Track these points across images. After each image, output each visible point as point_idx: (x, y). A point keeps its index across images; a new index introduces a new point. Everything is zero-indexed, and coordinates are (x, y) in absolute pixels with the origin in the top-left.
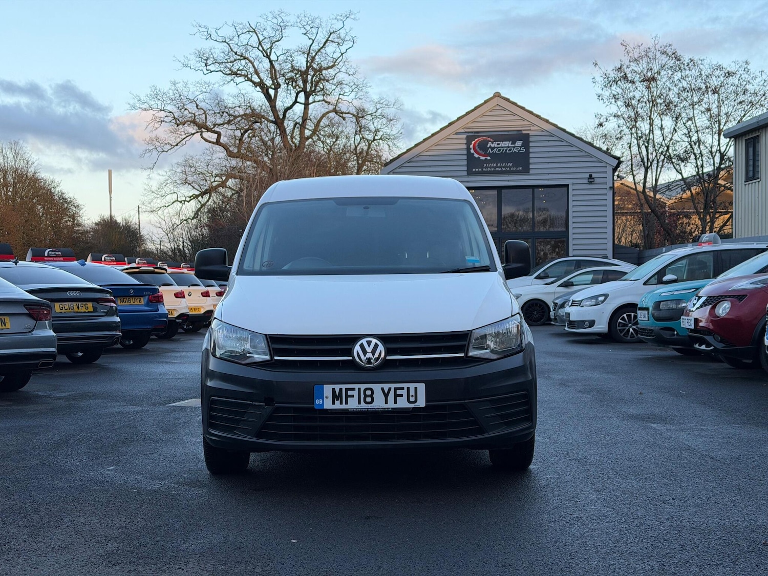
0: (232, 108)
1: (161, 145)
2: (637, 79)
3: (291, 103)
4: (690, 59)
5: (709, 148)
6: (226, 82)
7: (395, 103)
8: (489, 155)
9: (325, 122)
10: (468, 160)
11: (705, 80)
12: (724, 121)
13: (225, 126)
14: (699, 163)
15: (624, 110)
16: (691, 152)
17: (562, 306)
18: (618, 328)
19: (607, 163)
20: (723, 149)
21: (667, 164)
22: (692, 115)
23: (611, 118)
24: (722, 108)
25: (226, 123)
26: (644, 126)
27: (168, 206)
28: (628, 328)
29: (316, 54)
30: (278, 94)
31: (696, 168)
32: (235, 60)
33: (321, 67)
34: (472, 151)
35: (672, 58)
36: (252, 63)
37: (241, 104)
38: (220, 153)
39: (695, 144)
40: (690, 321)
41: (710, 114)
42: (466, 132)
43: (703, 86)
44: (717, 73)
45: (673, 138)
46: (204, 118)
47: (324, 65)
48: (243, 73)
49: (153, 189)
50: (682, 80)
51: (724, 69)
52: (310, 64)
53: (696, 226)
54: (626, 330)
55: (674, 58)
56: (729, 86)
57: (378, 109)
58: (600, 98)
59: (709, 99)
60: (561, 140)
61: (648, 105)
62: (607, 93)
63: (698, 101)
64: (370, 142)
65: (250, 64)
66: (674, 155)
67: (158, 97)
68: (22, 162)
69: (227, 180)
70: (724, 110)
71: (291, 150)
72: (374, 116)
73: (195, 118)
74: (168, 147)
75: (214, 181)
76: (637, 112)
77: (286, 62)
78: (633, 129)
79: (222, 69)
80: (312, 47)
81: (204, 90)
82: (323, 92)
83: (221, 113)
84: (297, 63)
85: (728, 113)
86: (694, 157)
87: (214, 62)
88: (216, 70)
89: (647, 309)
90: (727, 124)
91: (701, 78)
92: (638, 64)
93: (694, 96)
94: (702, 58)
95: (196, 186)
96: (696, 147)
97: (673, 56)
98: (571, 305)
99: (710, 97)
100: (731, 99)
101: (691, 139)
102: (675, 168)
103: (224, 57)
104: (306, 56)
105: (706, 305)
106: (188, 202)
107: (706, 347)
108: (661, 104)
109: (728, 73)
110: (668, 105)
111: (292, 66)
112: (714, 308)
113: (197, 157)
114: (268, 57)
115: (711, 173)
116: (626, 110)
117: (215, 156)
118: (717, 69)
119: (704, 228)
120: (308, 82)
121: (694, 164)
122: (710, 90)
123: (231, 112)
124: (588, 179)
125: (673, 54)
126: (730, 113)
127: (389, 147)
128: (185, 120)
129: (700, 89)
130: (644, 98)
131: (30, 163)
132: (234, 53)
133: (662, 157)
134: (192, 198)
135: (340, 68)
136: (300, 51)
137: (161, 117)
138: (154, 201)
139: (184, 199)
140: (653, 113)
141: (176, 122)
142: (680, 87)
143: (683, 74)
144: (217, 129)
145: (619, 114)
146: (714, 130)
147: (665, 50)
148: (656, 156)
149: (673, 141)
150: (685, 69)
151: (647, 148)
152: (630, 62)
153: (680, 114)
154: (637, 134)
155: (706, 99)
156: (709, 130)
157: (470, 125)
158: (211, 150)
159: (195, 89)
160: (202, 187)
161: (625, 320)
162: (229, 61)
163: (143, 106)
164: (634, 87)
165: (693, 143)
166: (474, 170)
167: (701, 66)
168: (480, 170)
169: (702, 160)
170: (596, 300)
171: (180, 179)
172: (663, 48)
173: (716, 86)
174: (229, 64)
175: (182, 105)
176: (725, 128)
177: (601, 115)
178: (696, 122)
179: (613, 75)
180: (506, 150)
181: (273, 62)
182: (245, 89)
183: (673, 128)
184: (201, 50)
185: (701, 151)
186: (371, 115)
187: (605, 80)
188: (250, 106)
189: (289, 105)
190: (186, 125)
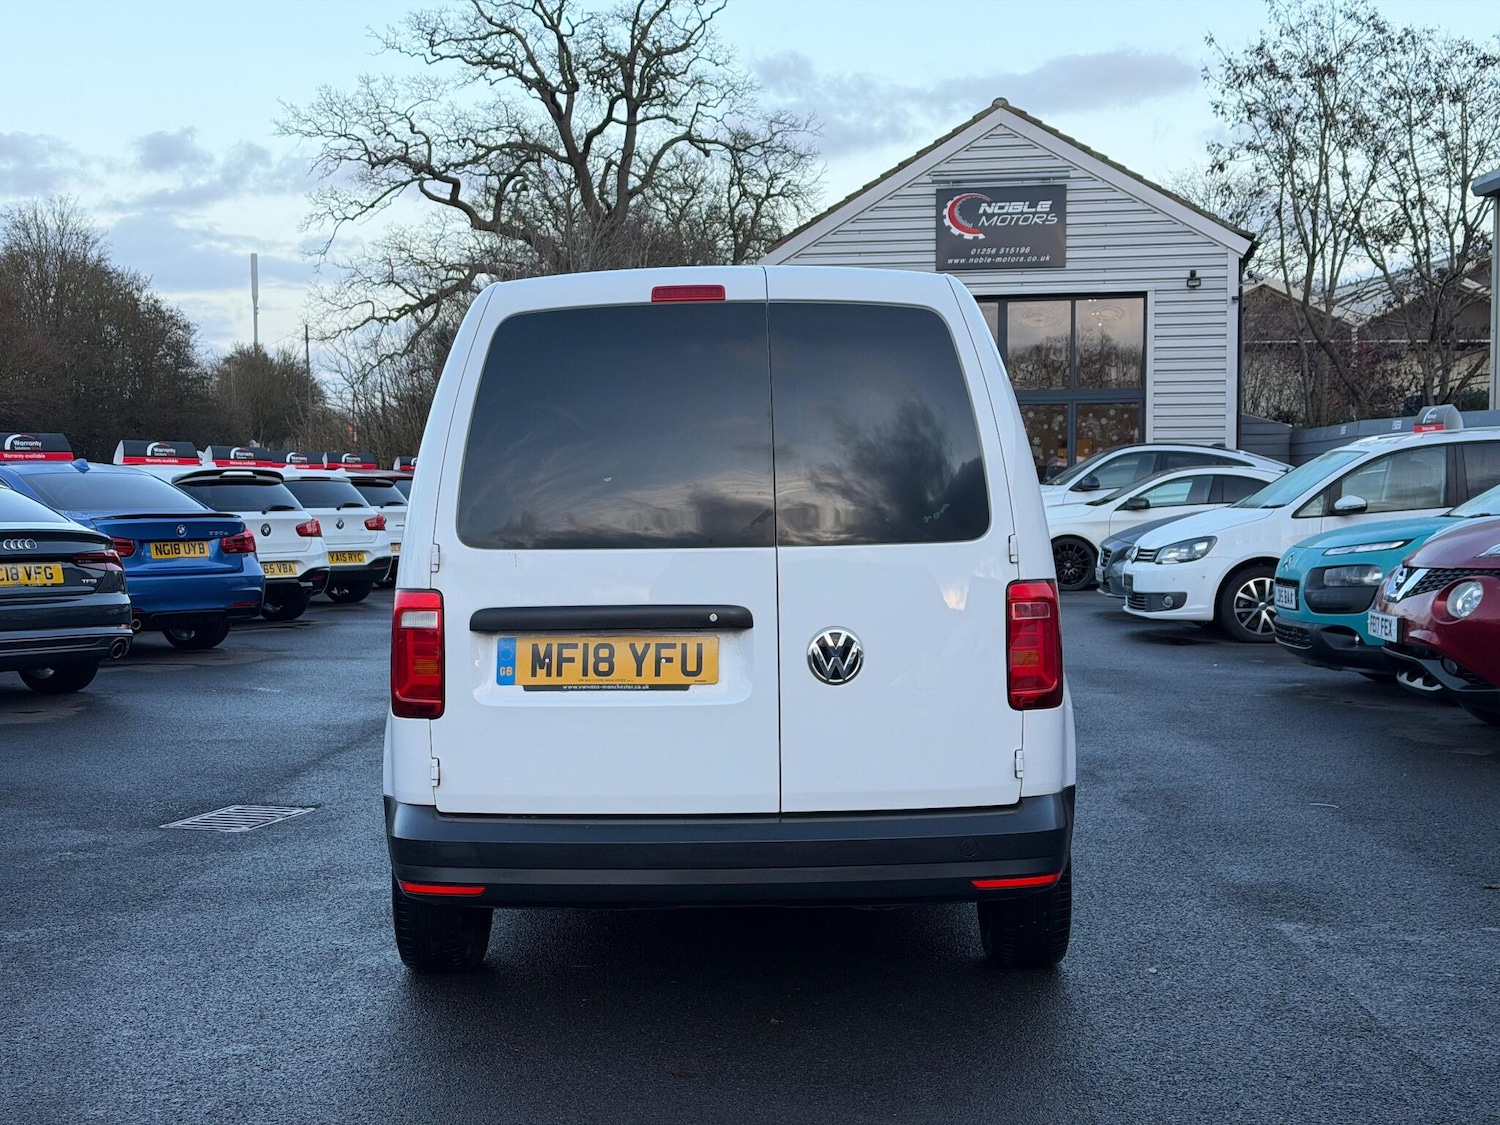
0: (482, 132)
1: (342, 205)
2: (1295, 71)
3: (601, 122)
4: (1405, 29)
5: (1442, 214)
6: (470, 80)
7: (809, 122)
8: (982, 229)
9: (668, 159)
10: (937, 240)
11: (1436, 74)
12: (1475, 158)
13: (468, 167)
14: (1422, 245)
15: (1268, 136)
16: (1406, 223)
17: (1121, 556)
18: (1236, 611)
19: (1228, 247)
20: (1470, 219)
21: (1354, 246)
22: (1407, 146)
23: (1241, 152)
24: (1471, 132)
25: (470, 162)
26: (1308, 169)
27: (355, 329)
28: (1257, 610)
29: (651, 23)
30: (575, 104)
31: (1415, 258)
32: (490, 34)
33: (661, 48)
34: (947, 222)
35: (1369, 26)
36: (523, 41)
37: (500, 123)
38: (460, 221)
39: (1414, 207)
40: (1387, 624)
41: (1446, 144)
42: (934, 182)
43: (1432, 86)
44: (1461, 58)
45: (1369, 192)
46: (426, 152)
47: (666, 43)
48: (504, 60)
49: (325, 295)
50: (1387, 73)
51: (1475, 51)
52: (639, 42)
53: (1411, 377)
54: (1251, 617)
55: (1372, 28)
56: (1485, 85)
57: (775, 134)
58: (1220, 110)
59: (1443, 113)
60: (1133, 199)
61: (1318, 126)
62: (1232, 100)
63: (1421, 117)
64: (760, 200)
65: (518, 43)
66: (1370, 229)
67: (335, 109)
68: (75, 239)
69: (471, 277)
70: (1475, 135)
71: (598, 216)
72: (767, 149)
73: (407, 150)
74: (356, 209)
75: (447, 279)
76: (1294, 140)
77: (592, 38)
78: (1286, 176)
79: (464, 52)
80: (642, 9)
81: (426, 95)
82: (663, 98)
83: (461, 142)
84: (613, 40)
85: (1482, 142)
86: (1411, 234)
87: (447, 38)
88: (452, 55)
89: (1294, 584)
90: (1481, 165)
91: (1427, 70)
92: (1298, 40)
93: (1413, 106)
94: (1429, 28)
95: (411, 289)
96: (1415, 213)
97: (1370, 23)
98: (1137, 560)
99: (1447, 109)
100: (1489, 112)
101: (1405, 196)
102: (1370, 256)
103: (468, 28)
104: (630, 25)
105: (1425, 590)
106: (396, 320)
107: (1424, 684)
108: (1344, 123)
109: (1484, 58)
110: (1359, 123)
111: (603, 47)
112: (1443, 596)
113: (414, 230)
114: (555, 28)
115: (1446, 265)
116: (1273, 135)
117: (449, 228)
118: (1462, 51)
119: (1429, 382)
120: (634, 78)
121: (1411, 248)
122: (1445, 93)
123: (481, 139)
124: (1189, 280)
125: (1370, 19)
126: (1486, 142)
127: (798, 210)
128: (389, 155)
129: (1425, 91)
130: (1310, 110)
131: (90, 241)
132: (486, 21)
133: (1345, 234)
134: (403, 312)
135: (698, 49)
136: (618, 16)
137: (340, 150)
138: (328, 318)
139: (387, 314)
140: (1327, 141)
141: (370, 159)
142: (1384, 89)
143: (1389, 60)
144: (451, 174)
145: (1258, 143)
146: (1454, 178)
147: (1354, 10)
148: (1333, 230)
149: (1368, 200)
150: (1394, 50)
151: (1314, 214)
152: (1281, 35)
153: (1384, 143)
154: (1292, 183)
155: (1437, 115)
156: (1443, 177)
157: (944, 167)
158: (442, 215)
159: (408, 93)
160: (422, 290)
161: (1252, 595)
162: (477, 36)
163: (306, 128)
164: (1289, 87)
165: (1408, 203)
166: (950, 261)
167: (1429, 45)
168: (963, 261)
169: (1428, 241)
170: (1191, 549)
171: (377, 275)
172: (1349, 5)
173: (1458, 86)
174: (478, 41)
175: (382, 124)
176: (1475, 174)
177: (1219, 145)
178: (1417, 161)
179: (1245, 62)
180: (1018, 219)
181: (565, 39)
182: (509, 93)
183: (1368, 172)
184: (421, 14)
185: (1425, 222)
186: (762, 145)
187: (1229, 72)
188: (517, 127)
189: (595, 126)
190: (390, 165)
